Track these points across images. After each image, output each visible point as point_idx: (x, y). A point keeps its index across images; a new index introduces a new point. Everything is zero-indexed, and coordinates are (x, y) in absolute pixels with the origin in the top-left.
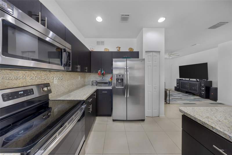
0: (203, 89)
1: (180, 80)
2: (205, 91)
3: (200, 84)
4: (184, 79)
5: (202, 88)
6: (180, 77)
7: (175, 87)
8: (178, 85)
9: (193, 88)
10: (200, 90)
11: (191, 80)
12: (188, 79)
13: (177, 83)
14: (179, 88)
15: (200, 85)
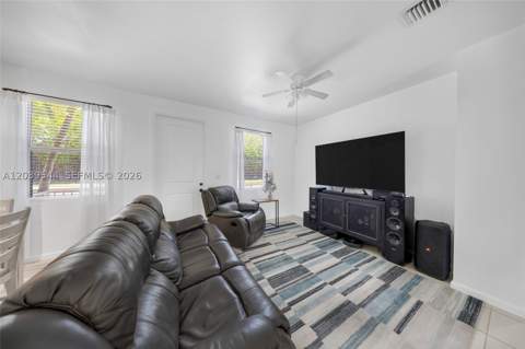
0: (398, 227)
1: (320, 190)
2: (402, 239)
3: (383, 210)
4: (328, 188)
5: (391, 226)
6: (317, 183)
7: (305, 214)
8: (314, 207)
9: (360, 222)
10: (386, 218)
11: (347, 191)
12: (339, 189)
13: (311, 203)
14: (316, 220)
15: (387, 214)
